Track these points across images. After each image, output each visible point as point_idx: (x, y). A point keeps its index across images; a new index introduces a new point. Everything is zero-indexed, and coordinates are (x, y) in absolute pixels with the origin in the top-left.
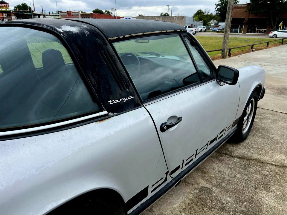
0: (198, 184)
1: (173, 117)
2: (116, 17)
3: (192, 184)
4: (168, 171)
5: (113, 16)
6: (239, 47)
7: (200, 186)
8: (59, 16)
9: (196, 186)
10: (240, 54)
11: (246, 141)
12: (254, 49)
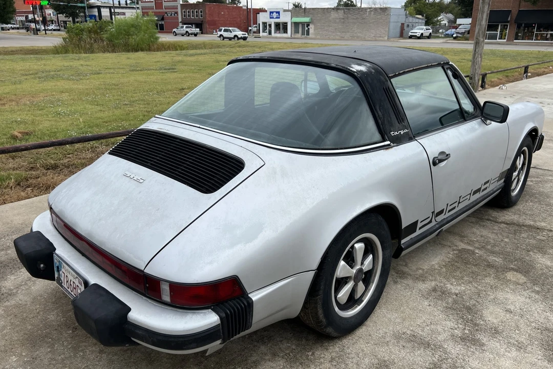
0: (456, 246)
1: (442, 153)
2: (250, 9)
3: (450, 246)
4: (434, 211)
5: (246, 8)
6: (501, 71)
7: (460, 248)
8: (138, 8)
9: (455, 248)
10: (504, 84)
11: (516, 207)
12: (529, 74)
